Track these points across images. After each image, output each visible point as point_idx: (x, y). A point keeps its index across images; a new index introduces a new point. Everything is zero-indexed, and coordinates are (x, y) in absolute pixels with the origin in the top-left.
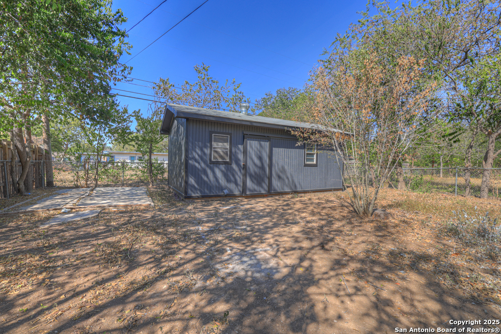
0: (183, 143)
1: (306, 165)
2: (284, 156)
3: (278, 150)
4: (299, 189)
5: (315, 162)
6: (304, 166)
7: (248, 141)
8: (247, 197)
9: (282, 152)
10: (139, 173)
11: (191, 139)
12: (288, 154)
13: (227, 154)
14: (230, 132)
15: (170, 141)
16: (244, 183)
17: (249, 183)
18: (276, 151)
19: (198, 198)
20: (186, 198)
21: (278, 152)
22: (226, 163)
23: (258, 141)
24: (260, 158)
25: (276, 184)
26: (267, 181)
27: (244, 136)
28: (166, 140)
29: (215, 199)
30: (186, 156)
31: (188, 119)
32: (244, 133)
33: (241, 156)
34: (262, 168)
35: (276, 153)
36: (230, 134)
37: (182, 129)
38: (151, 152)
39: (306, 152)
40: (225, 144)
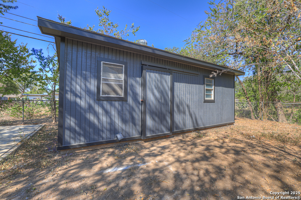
1: (206, 101)
2: (186, 91)
3: (180, 85)
4: (200, 126)
5: (213, 98)
6: (204, 102)
7: (147, 74)
8: (148, 140)
9: (184, 87)
12: (190, 90)
13: (121, 88)
14: (125, 60)
16: (144, 122)
18: (178, 85)
19: (81, 147)
20: (59, 149)
21: (180, 87)
22: (120, 99)
23: (159, 73)
27: (142, 67)
29: (106, 146)
31: (63, 39)
32: (143, 63)
33: (139, 90)
35: (178, 88)
36: (125, 64)
39: (205, 88)
40: (120, 75)
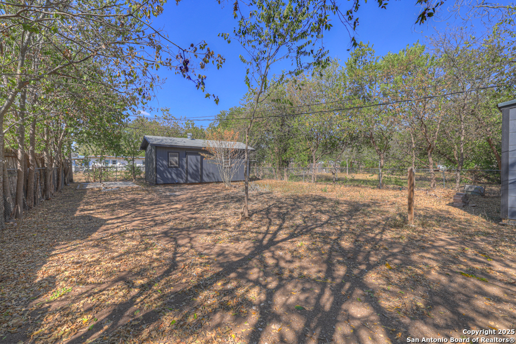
0: (154, 157)
4: (220, 181)
7: (188, 156)
8: (188, 184)
10: (123, 174)
11: (158, 155)
13: (177, 163)
15: (146, 155)
16: (187, 178)
17: (189, 178)
19: (162, 184)
20: (156, 184)
22: (176, 167)
23: (194, 155)
24: (196, 166)
25: (205, 179)
26: (200, 177)
27: (186, 153)
28: (143, 153)
30: (156, 164)
31: (156, 147)
33: (185, 165)
34: (197, 171)
35: (205, 161)
36: (179, 153)
37: (153, 150)
38: (133, 160)
40: (176, 158)
